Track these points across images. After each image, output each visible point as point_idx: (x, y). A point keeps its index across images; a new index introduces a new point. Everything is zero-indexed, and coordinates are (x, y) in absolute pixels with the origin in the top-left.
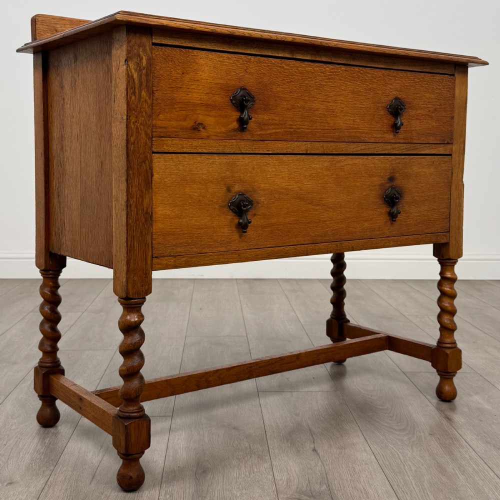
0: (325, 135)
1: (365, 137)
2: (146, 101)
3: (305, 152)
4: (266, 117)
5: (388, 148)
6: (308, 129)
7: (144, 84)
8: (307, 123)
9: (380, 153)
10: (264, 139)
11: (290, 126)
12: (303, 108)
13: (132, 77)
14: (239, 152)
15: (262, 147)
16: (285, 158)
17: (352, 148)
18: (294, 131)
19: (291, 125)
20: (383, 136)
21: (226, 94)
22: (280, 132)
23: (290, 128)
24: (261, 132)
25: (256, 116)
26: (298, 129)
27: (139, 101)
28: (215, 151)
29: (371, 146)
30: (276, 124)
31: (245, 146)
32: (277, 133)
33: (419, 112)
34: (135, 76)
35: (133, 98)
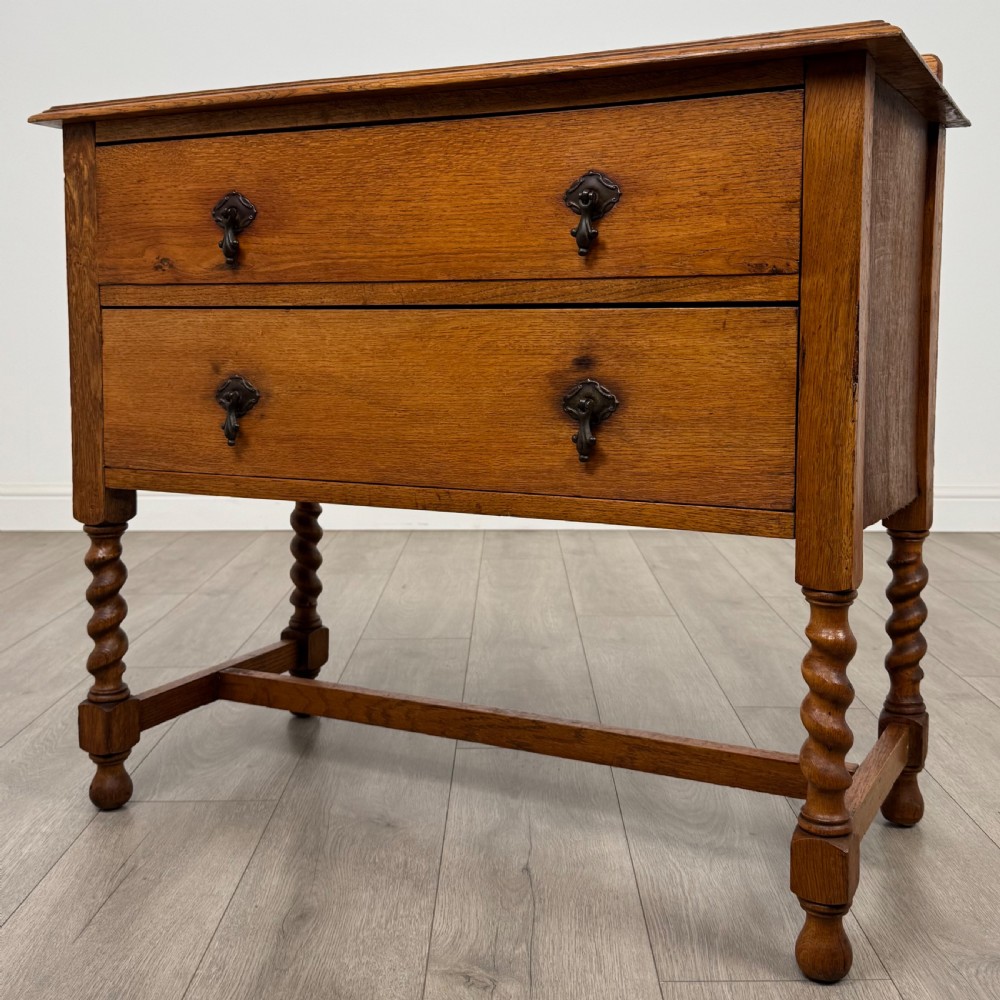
0: (402, 267)
1: (503, 268)
2: (89, 230)
3: (360, 303)
4: (276, 240)
5: (574, 291)
6: (361, 258)
7: (86, 205)
8: (361, 247)
9: (548, 301)
10: (275, 280)
11: (326, 255)
12: (352, 217)
13: (71, 197)
14: (233, 305)
15: (273, 296)
16: (318, 313)
17: (469, 294)
18: (333, 263)
19: (327, 252)
20: (551, 263)
21: (206, 207)
22: (305, 267)
23: (325, 258)
24: (269, 268)
25: (259, 239)
26: (342, 258)
27: (81, 231)
28: (192, 304)
29: (520, 287)
30: (298, 253)
31: (243, 295)
32: (299, 268)
33: (667, 199)
34: (75, 196)
35: (73, 227)
